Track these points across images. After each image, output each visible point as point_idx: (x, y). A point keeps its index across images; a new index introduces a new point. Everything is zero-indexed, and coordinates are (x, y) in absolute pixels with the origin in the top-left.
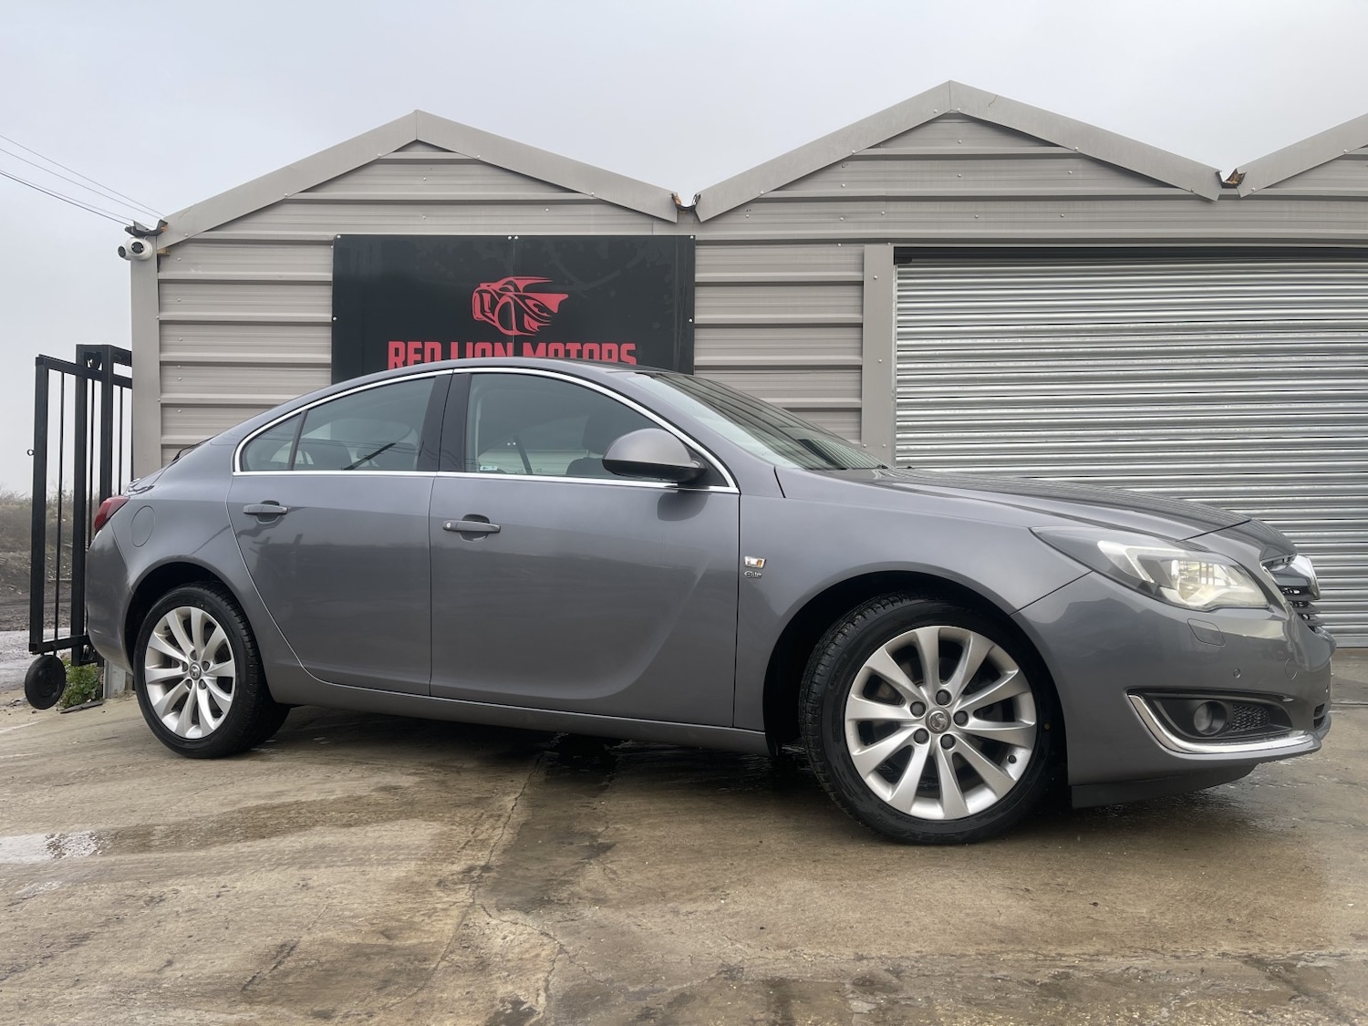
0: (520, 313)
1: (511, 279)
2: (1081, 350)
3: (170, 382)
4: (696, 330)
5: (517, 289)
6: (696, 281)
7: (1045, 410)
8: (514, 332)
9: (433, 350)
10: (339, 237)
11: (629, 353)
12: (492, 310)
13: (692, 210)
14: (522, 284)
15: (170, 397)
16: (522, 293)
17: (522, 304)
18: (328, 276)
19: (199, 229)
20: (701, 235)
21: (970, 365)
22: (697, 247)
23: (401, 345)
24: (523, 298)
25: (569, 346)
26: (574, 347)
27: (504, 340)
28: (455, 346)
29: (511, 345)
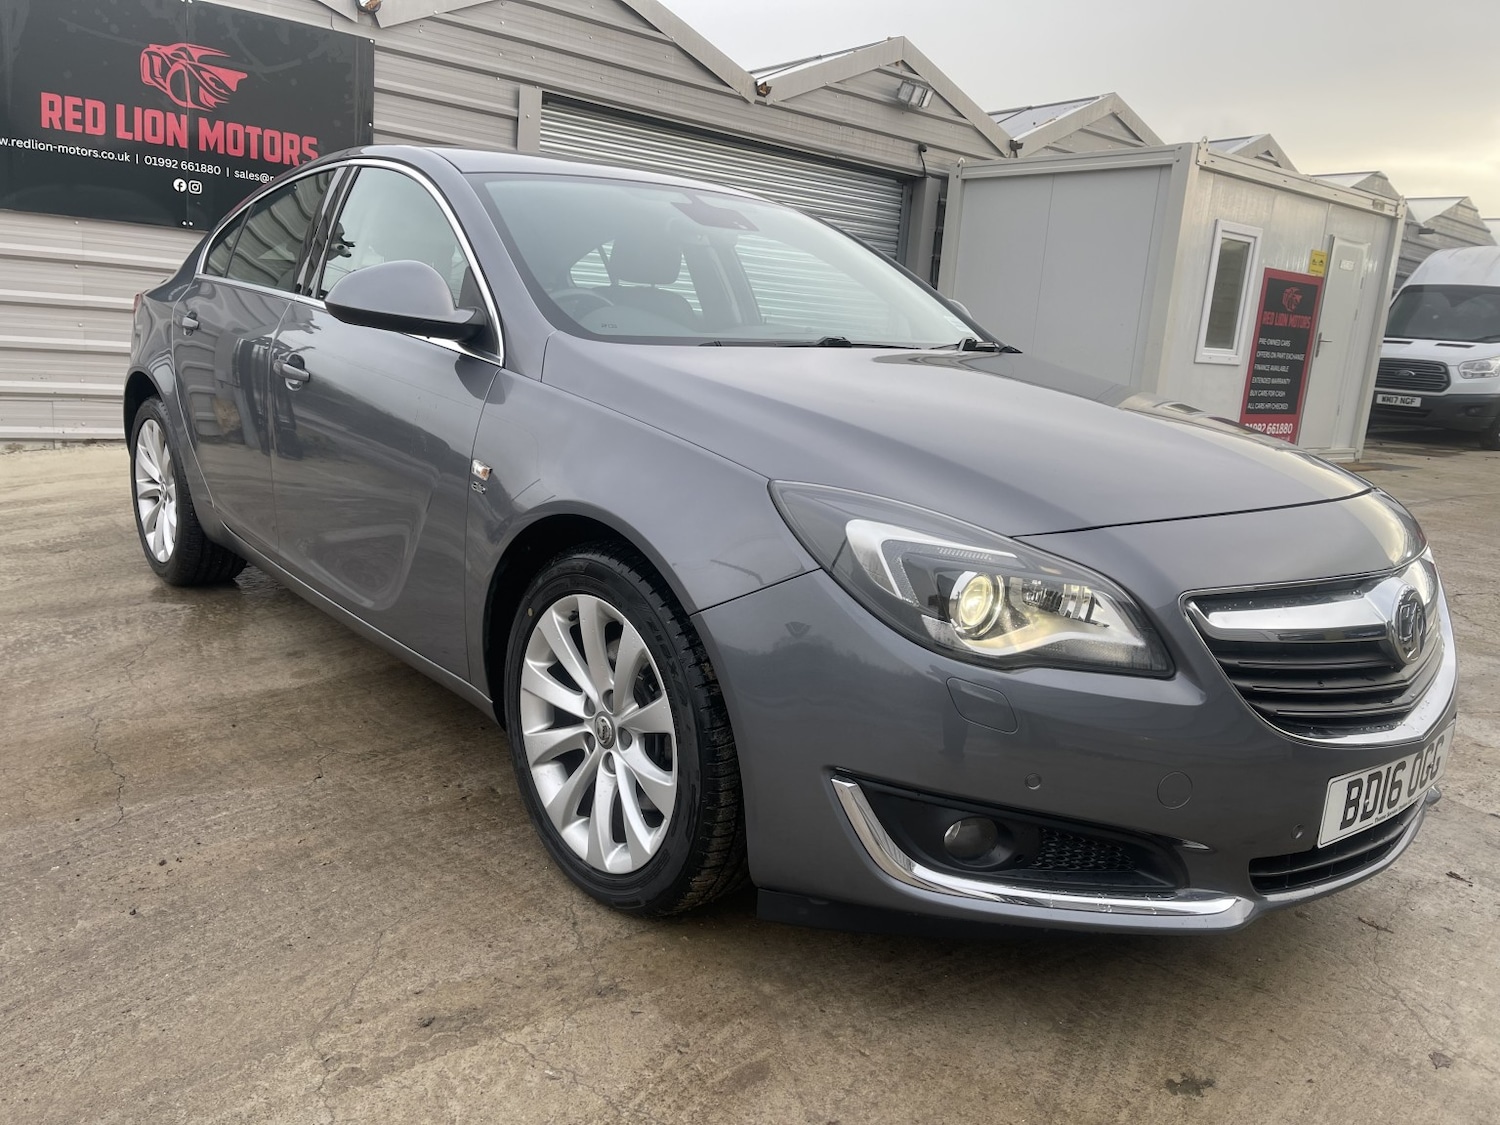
0: (196, 85)
1: (184, 45)
4: (375, 133)
5: (191, 58)
6: (375, 85)
8: (191, 105)
9: (95, 110)
11: (311, 146)
12: (164, 76)
13: (371, 12)
14: (196, 53)
16: (197, 63)
17: (197, 76)
20: (380, 40)
22: (376, 52)
23: (57, 98)
24: (197, 69)
25: (249, 129)
26: (254, 131)
27: (178, 111)
28: (120, 109)
29: (184, 118)
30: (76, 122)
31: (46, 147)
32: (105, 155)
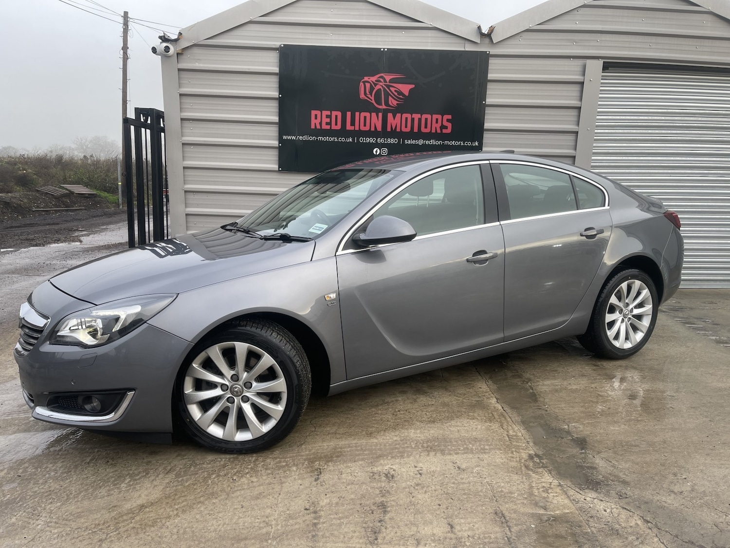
0: (387, 95)
1: (382, 75)
2: (696, 125)
3: (186, 131)
4: (486, 108)
5: (385, 81)
6: (488, 79)
7: (672, 158)
8: (384, 107)
9: (336, 116)
10: (282, 46)
11: (448, 120)
12: (371, 93)
13: (489, 36)
14: (388, 78)
15: (187, 139)
16: (388, 84)
17: (388, 90)
18: (276, 70)
19: (201, 38)
20: (493, 51)
21: (634, 131)
22: (490, 58)
23: (318, 113)
24: (388, 87)
25: (414, 116)
26: (416, 116)
27: (377, 111)
28: (349, 114)
29: (380, 115)
30: (327, 124)
31: (312, 138)
32: (340, 140)
